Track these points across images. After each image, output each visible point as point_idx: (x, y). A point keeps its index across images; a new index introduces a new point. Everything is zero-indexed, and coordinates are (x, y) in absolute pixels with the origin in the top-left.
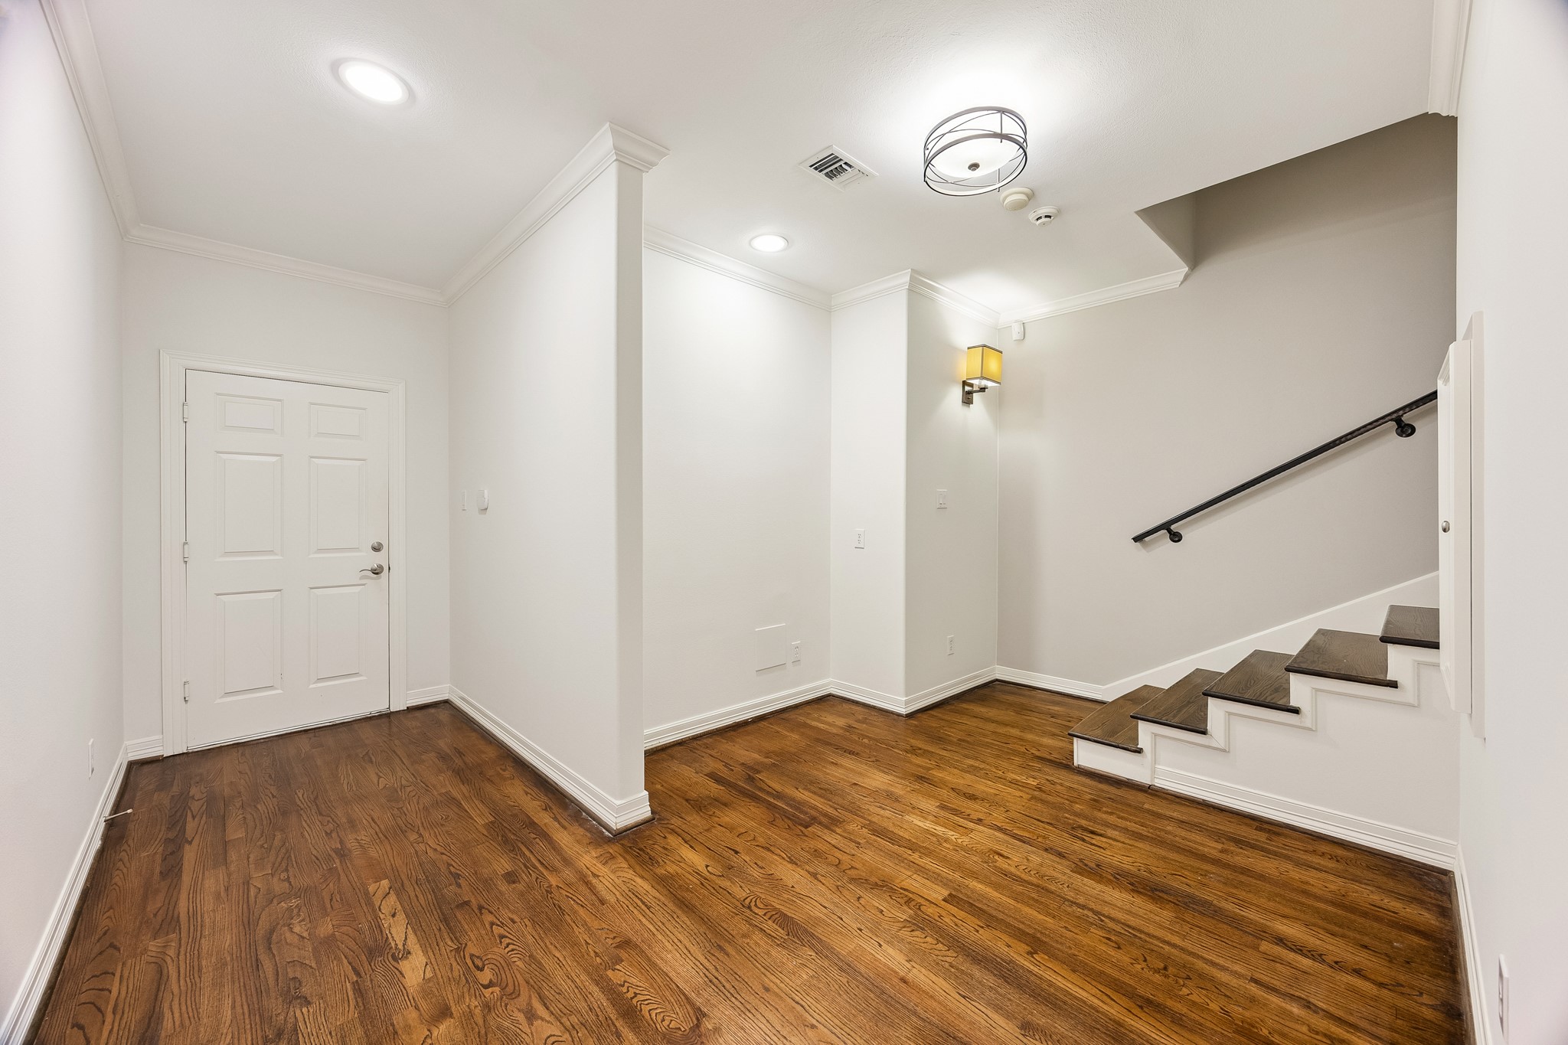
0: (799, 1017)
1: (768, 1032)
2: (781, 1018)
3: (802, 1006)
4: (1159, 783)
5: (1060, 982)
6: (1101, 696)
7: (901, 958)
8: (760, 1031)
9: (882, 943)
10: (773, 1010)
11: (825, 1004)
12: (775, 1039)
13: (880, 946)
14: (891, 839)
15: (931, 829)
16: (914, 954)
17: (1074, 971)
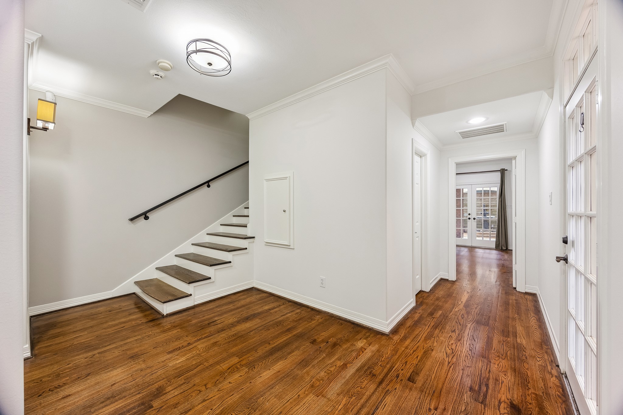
0: (295, 400)
1: (302, 409)
2: (295, 406)
3: (290, 399)
4: (196, 303)
5: (282, 341)
6: (111, 296)
7: (268, 372)
8: (302, 412)
9: (260, 376)
10: (292, 409)
11: (288, 392)
12: (305, 407)
13: (261, 377)
14: (188, 371)
15: (187, 358)
16: (267, 368)
17: (277, 338)
